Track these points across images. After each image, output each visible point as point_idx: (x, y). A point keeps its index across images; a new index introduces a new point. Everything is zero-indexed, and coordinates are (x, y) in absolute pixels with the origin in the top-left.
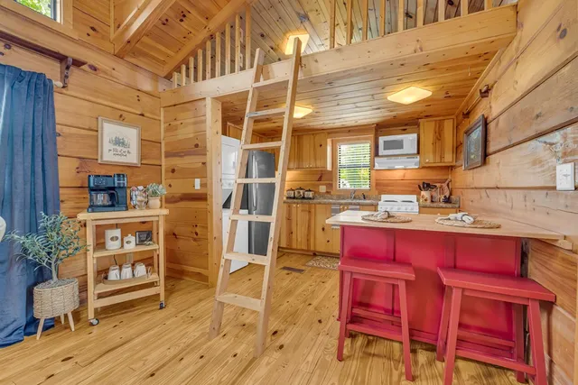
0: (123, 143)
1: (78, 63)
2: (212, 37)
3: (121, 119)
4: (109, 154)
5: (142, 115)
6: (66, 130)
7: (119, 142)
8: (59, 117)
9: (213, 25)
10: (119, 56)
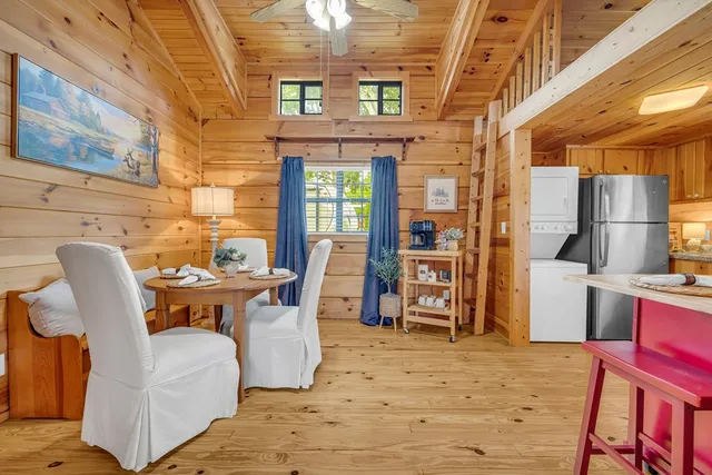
0: (443, 193)
1: (411, 140)
2: (521, 58)
3: (442, 173)
4: (432, 205)
5: (461, 164)
6: (405, 190)
7: (440, 193)
8: (400, 182)
9: (519, 46)
10: (441, 119)
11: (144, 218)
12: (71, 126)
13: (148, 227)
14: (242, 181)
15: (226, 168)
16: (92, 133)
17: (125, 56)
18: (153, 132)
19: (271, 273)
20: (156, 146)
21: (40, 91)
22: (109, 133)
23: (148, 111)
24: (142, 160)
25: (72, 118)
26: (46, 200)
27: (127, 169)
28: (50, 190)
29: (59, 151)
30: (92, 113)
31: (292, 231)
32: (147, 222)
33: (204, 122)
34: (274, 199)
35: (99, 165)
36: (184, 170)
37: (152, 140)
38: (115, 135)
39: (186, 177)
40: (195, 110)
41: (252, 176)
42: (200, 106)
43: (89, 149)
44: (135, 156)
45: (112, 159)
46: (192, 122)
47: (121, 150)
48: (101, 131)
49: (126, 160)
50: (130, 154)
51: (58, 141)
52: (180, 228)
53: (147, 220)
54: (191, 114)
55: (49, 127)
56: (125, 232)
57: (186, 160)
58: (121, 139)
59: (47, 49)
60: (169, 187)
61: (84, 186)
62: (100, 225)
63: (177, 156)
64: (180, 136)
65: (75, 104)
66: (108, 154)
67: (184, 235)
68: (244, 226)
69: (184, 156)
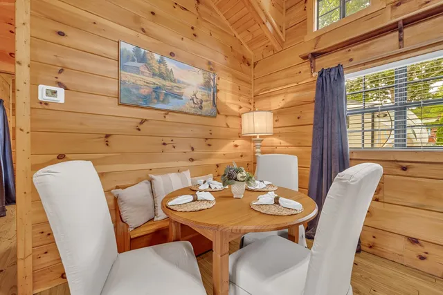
11: (206, 139)
12: (153, 80)
13: (209, 145)
14: (282, 104)
15: (269, 96)
16: (167, 83)
17: (192, 28)
18: (212, 77)
19: (277, 202)
20: (215, 87)
21: (133, 61)
22: (179, 82)
23: (209, 63)
24: (204, 98)
25: (154, 75)
26: (139, 130)
27: (193, 105)
28: (141, 123)
29: (145, 97)
30: (167, 70)
31: (330, 148)
32: (208, 142)
33: (255, 64)
34: (309, 115)
35: (172, 104)
36: (238, 102)
37: (212, 83)
38: (183, 83)
39: (240, 108)
40: (248, 57)
41: (290, 97)
42: (252, 53)
43: (166, 95)
44: (199, 96)
45: (182, 99)
46: (244, 67)
47: (188, 92)
48: (174, 81)
49: (192, 99)
50: (195, 95)
51: (145, 91)
52: (236, 146)
53: (210, 140)
54: (245, 60)
55: (139, 83)
56: (193, 149)
57: (241, 95)
58: (189, 85)
59: (140, 34)
60: (227, 116)
61: (163, 119)
62: (175, 145)
63: (233, 93)
64: (236, 78)
65: (156, 66)
66: (179, 96)
67: (239, 150)
68: (284, 143)
69: (238, 92)
